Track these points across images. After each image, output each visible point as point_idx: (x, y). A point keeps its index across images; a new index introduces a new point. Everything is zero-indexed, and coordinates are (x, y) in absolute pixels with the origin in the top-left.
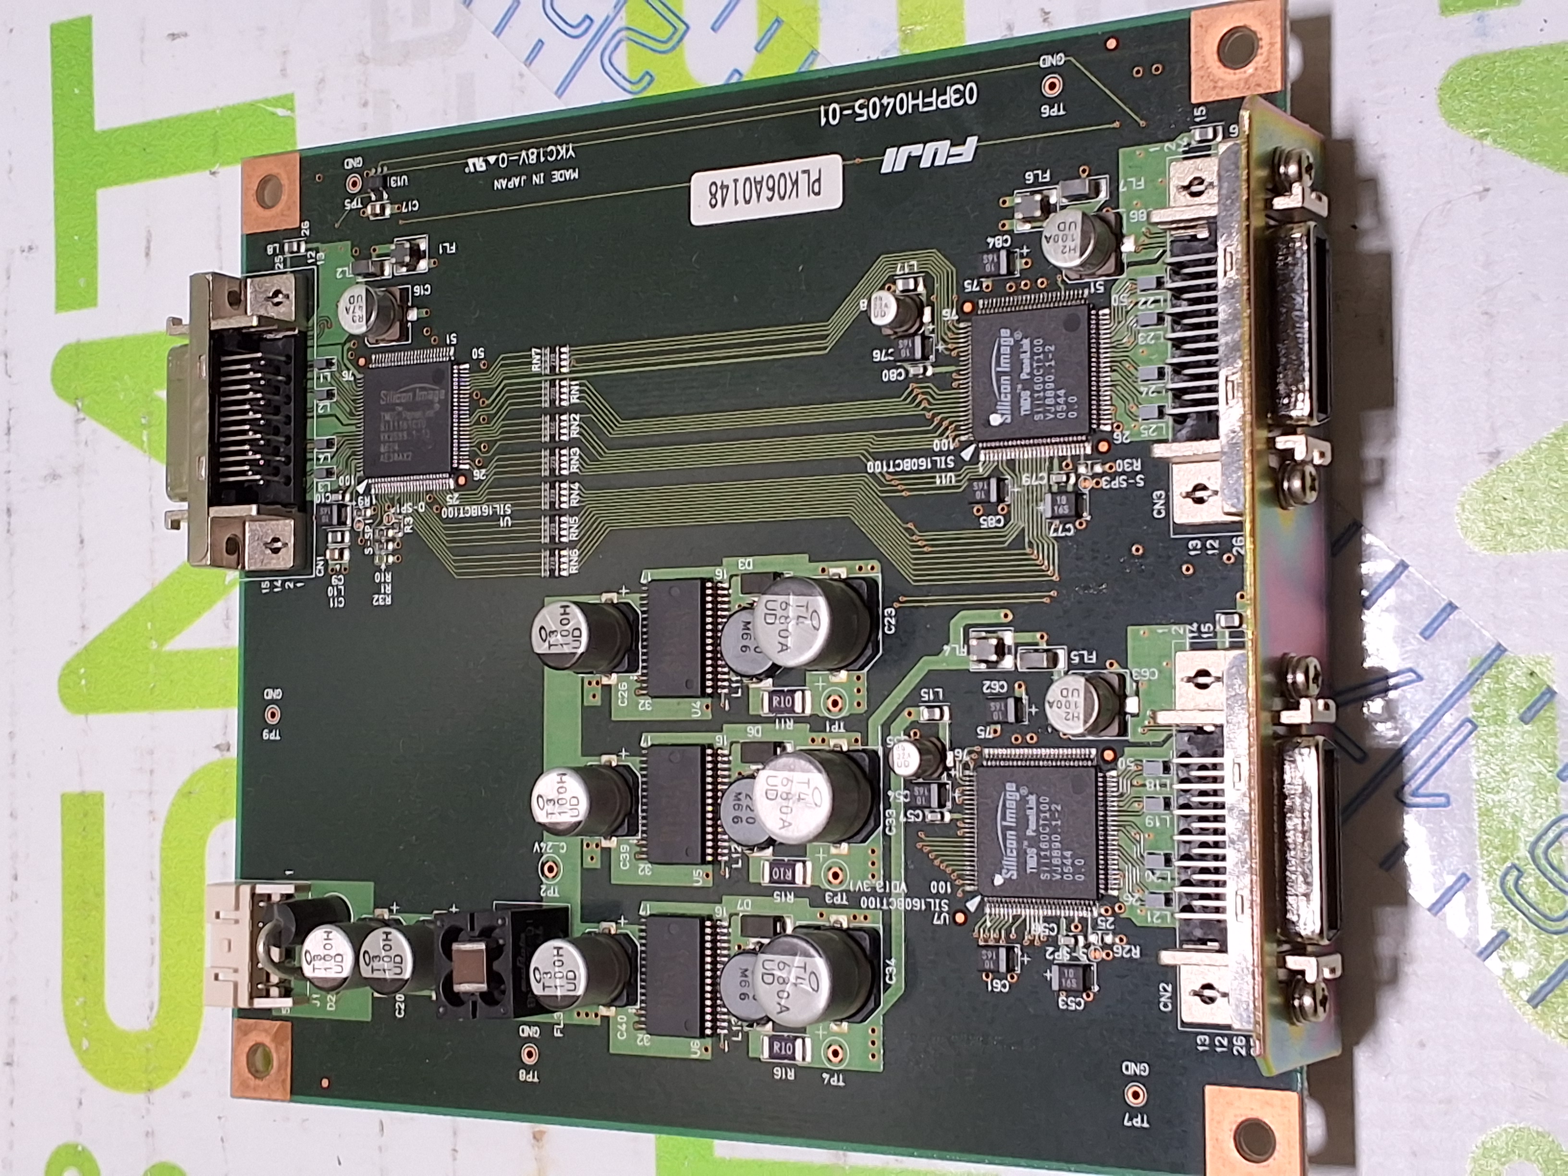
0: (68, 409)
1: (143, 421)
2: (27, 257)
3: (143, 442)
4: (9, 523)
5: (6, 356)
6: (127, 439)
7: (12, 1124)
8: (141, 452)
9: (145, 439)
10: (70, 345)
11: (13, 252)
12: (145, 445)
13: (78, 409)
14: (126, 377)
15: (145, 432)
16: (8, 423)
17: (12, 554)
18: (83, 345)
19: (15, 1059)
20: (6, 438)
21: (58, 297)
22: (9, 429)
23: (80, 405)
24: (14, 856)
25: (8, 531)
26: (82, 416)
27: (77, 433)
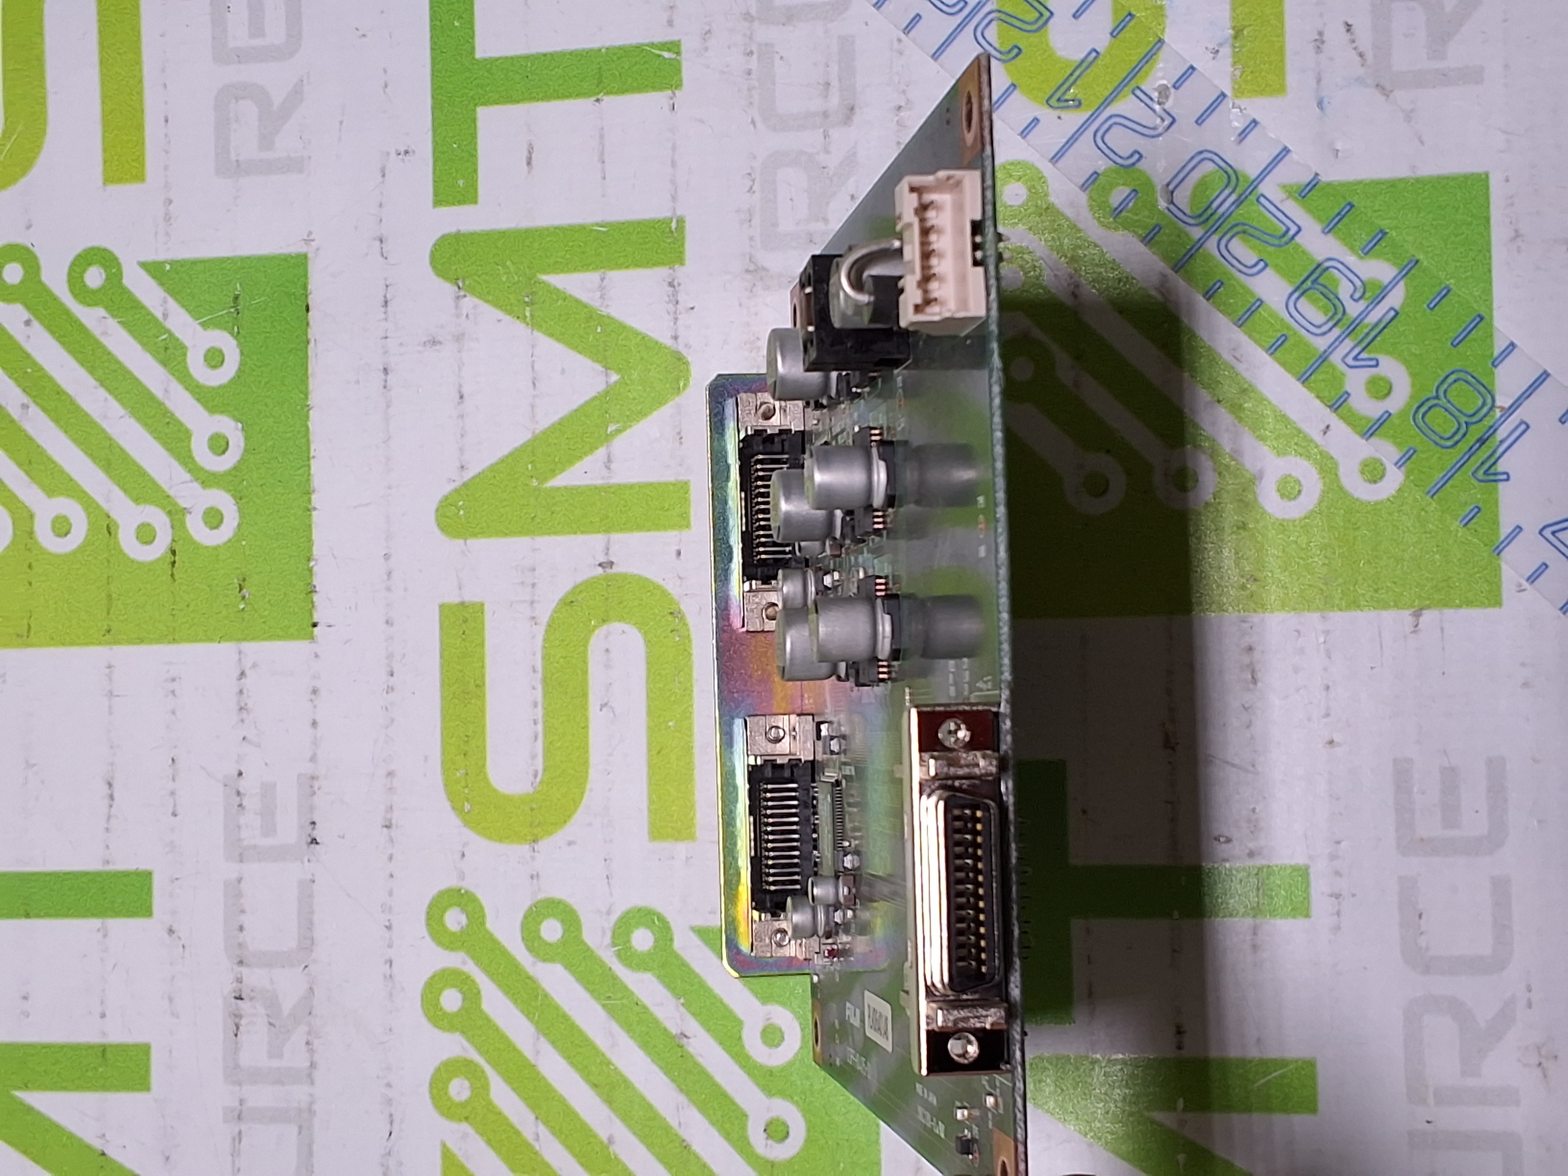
0: (449, 288)
1: (527, 299)
2: (403, 160)
3: (526, 317)
4: (386, 381)
5: (381, 241)
6: (510, 314)
7: (392, 876)
8: (523, 325)
9: (528, 314)
10: (449, 235)
11: (388, 154)
12: (528, 319)
13: (459, 288)
14: (508, 263)
15: (528, 309)
16: (385, 297)
17: (388, 407)
18: (463, 235)
19: (394, 822)
20: (383, 309)
21: (436, 194)
22: (386, 302)
23: (461, 284)
24: (390, 656)
25: (385, 387)
26: (462, 293)
27: (457, 307)
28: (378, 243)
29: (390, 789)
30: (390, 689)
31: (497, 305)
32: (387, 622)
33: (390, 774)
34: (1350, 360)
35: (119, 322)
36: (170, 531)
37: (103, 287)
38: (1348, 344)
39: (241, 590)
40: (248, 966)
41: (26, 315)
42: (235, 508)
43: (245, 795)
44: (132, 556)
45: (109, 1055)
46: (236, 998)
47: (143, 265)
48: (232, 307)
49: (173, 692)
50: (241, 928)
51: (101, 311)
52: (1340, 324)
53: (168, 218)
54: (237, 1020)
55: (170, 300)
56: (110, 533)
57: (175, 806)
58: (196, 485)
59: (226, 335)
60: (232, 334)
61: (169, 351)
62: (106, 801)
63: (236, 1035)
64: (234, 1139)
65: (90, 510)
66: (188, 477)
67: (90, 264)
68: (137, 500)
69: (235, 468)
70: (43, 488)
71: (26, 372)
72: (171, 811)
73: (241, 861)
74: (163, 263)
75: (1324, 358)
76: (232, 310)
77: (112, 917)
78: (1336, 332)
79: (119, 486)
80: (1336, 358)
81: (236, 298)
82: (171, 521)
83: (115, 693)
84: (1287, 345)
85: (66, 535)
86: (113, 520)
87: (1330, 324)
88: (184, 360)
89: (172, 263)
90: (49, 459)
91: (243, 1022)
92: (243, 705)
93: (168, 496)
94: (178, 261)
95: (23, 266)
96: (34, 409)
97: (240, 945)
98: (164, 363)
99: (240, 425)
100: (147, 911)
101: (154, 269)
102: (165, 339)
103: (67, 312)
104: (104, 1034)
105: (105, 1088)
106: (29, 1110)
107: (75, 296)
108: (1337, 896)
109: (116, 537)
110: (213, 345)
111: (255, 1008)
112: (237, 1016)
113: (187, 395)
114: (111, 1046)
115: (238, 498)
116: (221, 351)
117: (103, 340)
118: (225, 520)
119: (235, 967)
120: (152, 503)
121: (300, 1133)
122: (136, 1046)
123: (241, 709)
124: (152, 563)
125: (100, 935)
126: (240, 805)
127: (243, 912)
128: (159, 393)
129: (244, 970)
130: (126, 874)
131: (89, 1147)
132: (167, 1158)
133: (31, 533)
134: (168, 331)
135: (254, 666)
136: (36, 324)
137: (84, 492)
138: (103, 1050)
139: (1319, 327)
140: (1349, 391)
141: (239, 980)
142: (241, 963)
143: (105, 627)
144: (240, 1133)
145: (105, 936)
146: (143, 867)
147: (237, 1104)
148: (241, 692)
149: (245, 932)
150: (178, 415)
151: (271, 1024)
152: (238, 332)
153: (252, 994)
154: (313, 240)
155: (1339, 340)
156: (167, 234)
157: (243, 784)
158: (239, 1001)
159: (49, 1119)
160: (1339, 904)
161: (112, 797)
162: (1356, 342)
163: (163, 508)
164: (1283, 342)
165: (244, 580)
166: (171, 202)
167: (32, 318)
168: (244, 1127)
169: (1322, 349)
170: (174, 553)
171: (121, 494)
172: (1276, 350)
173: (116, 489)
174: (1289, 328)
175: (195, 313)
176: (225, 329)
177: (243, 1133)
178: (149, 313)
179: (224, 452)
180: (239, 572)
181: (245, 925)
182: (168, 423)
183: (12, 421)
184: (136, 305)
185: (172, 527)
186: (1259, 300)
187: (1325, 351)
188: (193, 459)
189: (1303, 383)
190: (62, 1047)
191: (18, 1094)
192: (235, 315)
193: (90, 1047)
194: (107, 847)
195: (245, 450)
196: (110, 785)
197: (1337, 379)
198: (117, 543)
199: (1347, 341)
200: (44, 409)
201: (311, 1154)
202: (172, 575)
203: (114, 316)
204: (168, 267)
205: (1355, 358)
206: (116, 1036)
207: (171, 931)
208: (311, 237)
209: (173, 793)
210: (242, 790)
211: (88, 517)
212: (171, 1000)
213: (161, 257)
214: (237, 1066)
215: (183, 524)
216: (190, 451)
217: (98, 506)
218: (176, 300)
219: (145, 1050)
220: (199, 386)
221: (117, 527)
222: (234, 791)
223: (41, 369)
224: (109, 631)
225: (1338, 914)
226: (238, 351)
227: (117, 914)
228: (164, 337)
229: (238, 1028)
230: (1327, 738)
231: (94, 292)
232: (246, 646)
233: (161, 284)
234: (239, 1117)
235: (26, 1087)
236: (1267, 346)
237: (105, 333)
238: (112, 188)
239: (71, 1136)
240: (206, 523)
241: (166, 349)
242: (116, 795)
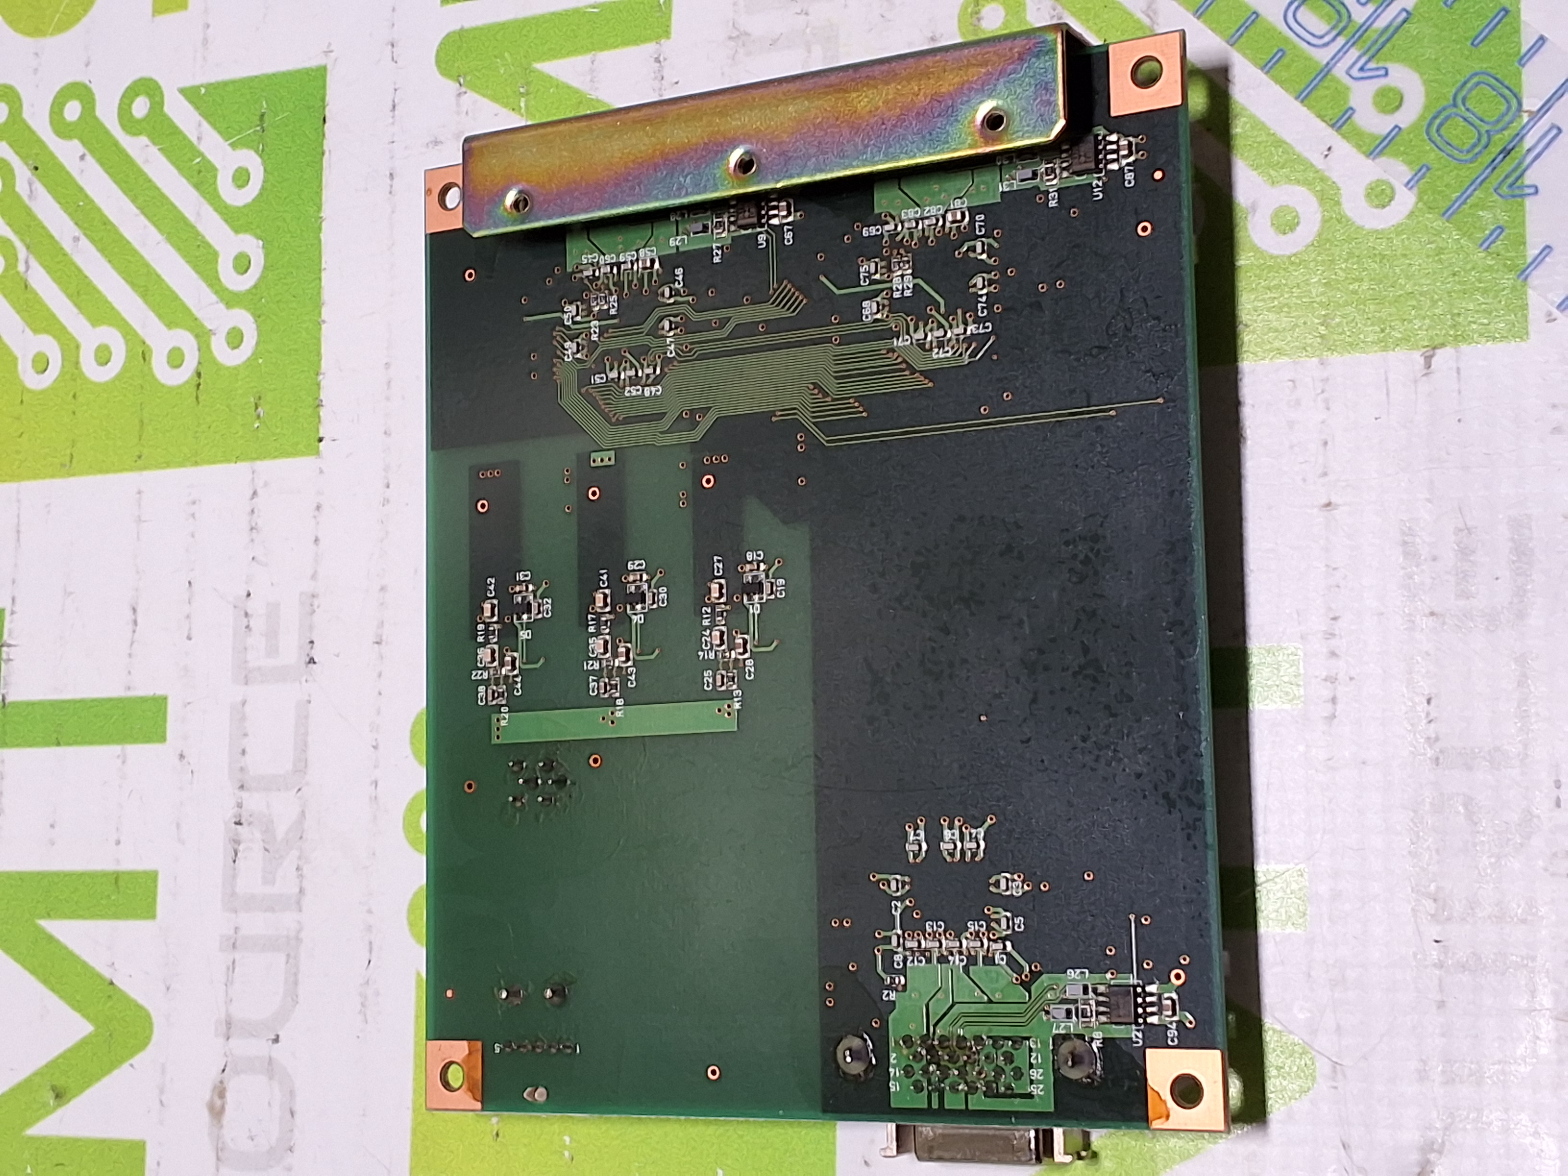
28: (390, 47)
29: (382, 604)
30: (386, 501)
31: (494, 99)
32: (385, 433)
33: (383, 589)
34: (1355, 72)
35: (159, 149)
36: (197, 353)
37: (147, 116)
38: (1354, 53)
39: (257, 408)
40: (248, 790)
41: (81, 150)
42: (254, 326)
43: (252, 615)
44: (163, 381)
45: (121, 883)
46: (236, 823)
47: (182, 91)
48: (258, 126)
49: (193, 515)
50: (244, 752)
51: (144, 140)
52: (1345, 32)
53: (205, 42)
54: (236, 846)
55: (205, 124)
56: (144, 359)
57: (190, 629)
58: (222, 306)
59: (252, 153)
60: (257, 152)
61: (202, 174)
62: (130, 627)
63: (234, 861)
64: (228, 969)
65: (129, 337)
66: (214, 298)
67: (137, 95)
68: (169, 325)
69: (255, 286)
70: (89, 319)
71: (79, 206)
72: (186, 635)
73: (246, 684)
74: (198, 87)
75: (1326, 71)
76: (258, 128)
77: (131, 743)
78: (1341, 40)
79: (154, 311)
80: (1339, 71)
81: (262, 115)
82: (198, 344)
83: (142, 519)
84: (1285, 61)
85: (106, 363)
86: (148, 346)
87: (1334, 33)
88: (215, 183)
89: (208, 86)
90: (95, 288)
91: (241, 848)
92: (254, 525)
93: (196, 319)
94: (212, 84)
95: (81, 102)
96: (84, 242)
97: (242, 769)
98: (196, 186)
99: (261, 243)
100: (163, 739)
101: (190, 94)
102: (198, 163)
103: (116, 144)
104: (118, 861)
105: (116, 916)
106: (51, 938)
107: (123, 126)
108: (1331, 680)
109: (150, 363)
110: (240, 164)
111: (252, 834)
112: (236, 842)
113: (216, 216)
114: (123, 873)
115: (257, 317)
116: (247, 170)
117: (146, 169)
118: (245, 339)
119: (236, 791)
120: (181, 327)
121: (287, 963)
122: (145, 873)
123: (252, 529)
124: (179, 387)
125: (119, 761)
126: (247, 627)
127: (246, 735)
128: (191, 218)
129: (244, 795)
130: (143, 700)
131: (99, 976)
132: (168, 989)
133: (77, 363)
134: (201, 154)
135: (266, 484)
136: (89, 157)
137: (123, 319)
138: (116, 878)
139: (1321, 37)
140: (1354, 106)
141: (240, 805)
142: (242, 787)
143: (137, 453)
144: (234, 962)
145: (124, 762)
146: (159, 692)
147: (232, 932)
148: (253, 511)
149: (247, 756)
150: (208, 238)
151: (266, 850)
152: (263, 150)
153: (251, 819)
154: (331, 52)
155: (1343, 51)
156: (204, 58)
157: (252, 605)
158: (238, 827)
159: (66, 948)
160: (1335, 689)
161: (135, 623)
162: (1362, 51)
163: (191, 330)
164: (1280, 58)
165: (260, 398)
166: (208, 26)
167: (86, 152)
168: (237, 956)
169: (1325, 62)
170: (199, 375)
171: (156, 319)
172: (1271, 68)
173: (152, 314)
174: (1286, 40)
175: (225, 134)
176: (251, 148)
177: (237, 963)
178: (185, 137)
179: (246, 271)
180: (255, 390)
181: (247, 750)
182: (199, 246)
183: (65, 255)
184: (175, 131)
185: (199, 350)
186: (1254, 13)
187: (1328, 63)
188: (219, 280)
189: (1302, 102)
190: (81, 875)
191: (42, 923)
192: (260, 133)
193: (105, 874)
194: (129, 673)
195: (265, 267)
196: (134, 610)
197: (1342, 93)
198: (150, 369)
199: (1352, 50)
200: (93, 241)
201: (296, 983)
202: (197, 398)
203: (154, 144)
204: (203, 90)
205: (1362, 69)
206: (128, 864)
207: (182, 756)
208: (331, 49)
209: (188, 617)
210: (249, 611)
211: (127, 344)
212: (178, 826)
213: (197, 82)
214: (234, 894)
215: (208, 347)
216: (217, 272)
217: (136, 334)
218: (210, 122)
219: (152, 876)
220: (227, 207)
221: (151, 351)
222: (243, 613)
223: (92, 201)
224: (140, 457)
225: (1334, 700)
226: (262, 168)
227: (135, 741)
228: (198, 160)
229: (236, 854)
230: (1324, 501)
231: (139, 121)
232: (259, 464)
233: (197, 108)
234: (234, 945)
235: (48, 916)
236: (1263, 63)
237: (147, 161)
238: (160, 18)
239: (85, 964)
240: (228, 343)
241: (200, 172)
242: (139, 621)
